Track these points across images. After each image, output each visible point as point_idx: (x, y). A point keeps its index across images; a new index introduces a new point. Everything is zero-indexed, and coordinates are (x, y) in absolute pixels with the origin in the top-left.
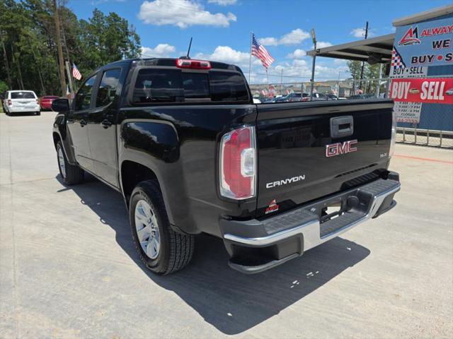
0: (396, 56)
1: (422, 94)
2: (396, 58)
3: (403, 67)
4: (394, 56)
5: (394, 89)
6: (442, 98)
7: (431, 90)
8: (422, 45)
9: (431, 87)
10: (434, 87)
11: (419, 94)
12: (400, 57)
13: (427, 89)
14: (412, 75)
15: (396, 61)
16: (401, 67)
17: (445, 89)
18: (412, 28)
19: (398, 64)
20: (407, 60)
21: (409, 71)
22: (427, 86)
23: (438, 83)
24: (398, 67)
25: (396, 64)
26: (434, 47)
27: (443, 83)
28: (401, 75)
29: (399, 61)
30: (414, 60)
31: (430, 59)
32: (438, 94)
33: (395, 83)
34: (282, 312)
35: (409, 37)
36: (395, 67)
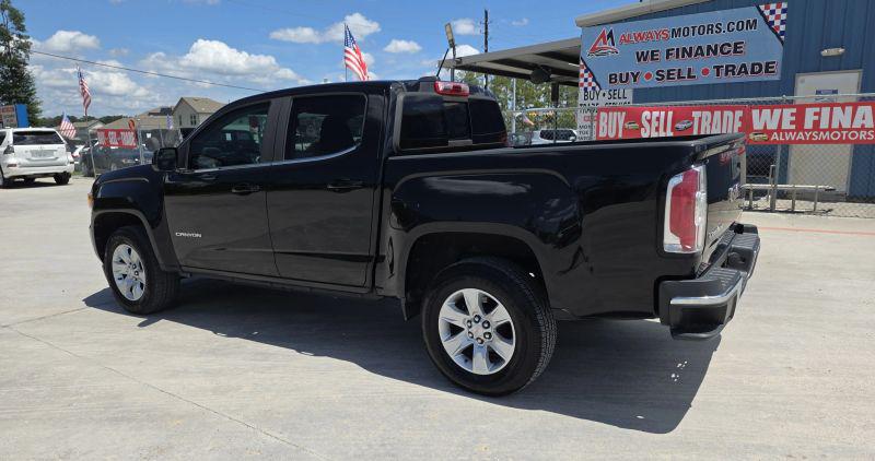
0: (586, 72)
1: (642, 129)
2: (586, 75)
3: (597, 88)
4: (582, 71)
5: (602, 124)
6: (670, 133)
7: (655, 124)
8: (620, 57)
9: (654, 118)
10: (658, 119)
11: (639, 130)
12: (592, 74)
13: (650, 121)
14: (612, 101)
15: (586, 80)
16: (594, 88)
17: (673, 123)
18: (606, 28)
19: (590, 84)
20: (604, 79)
21: (607, 96)
22: (649, 118)
23: (663, 113)
24: (590, 89)
25: (586, 85)
26: (639, 60)
27: (670, 114)
28: (595, 101)
29: (590, 80)
30: (612, 79)
31: (635, 78)
32: (665, 130)
35: (601, 44)
36: (586, 89)
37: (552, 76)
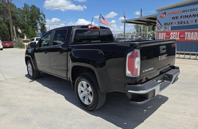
1: (171, 37)
2: (158, 23)
3: (161, 27)
4: (157, 22)
5: (160, 36)
6: (178, 39)
7: (174, 36)
8: (168, 18)
10: (175, 35)
11: (170, 37)
13: (173, 35)
14: (165, 30)
15: (158, 25)
16: (160, 27)
17: (179, 35)
18: (164, 11)
19: (159, 26)
20: (163, 24)
21: (164, 28)
23: (176, 33)
24: (159, 27)
25: (158, 26)
26: (173, 19)
27: (179, 33)
28: (160, 30)
29: (159, 24)
30: (165, 24)
31: (171, 24)
32: (177, 37)
33: (160, 33)
34: (145, 121)
35: (162, 15)
36: (158, 27)
37: (152, 24)
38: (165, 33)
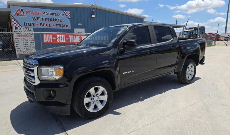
0: (14, 20)
1: (58, 40)
3: (20, 27)
5: (45, 38)
6: (65, 41)
7: (61, 38)
8: (27, 18)
9: (60, 37)
10: (61, 37)
11: (56, 40)
13: (59, 38)
14: (26, 31)
15: (15, 23)
18: (20, 7)
19: (17, 25)
21: (24, 29)
22: (59, 37)
23: (62, 36)
25: (15, 25)
27: (64, 36)
29: (17, 23)
30: (25, 24)
31: (33, 25)
32: (63, 40)
33: (45, 35)
35: (19, 12)
38: (52, 35)
